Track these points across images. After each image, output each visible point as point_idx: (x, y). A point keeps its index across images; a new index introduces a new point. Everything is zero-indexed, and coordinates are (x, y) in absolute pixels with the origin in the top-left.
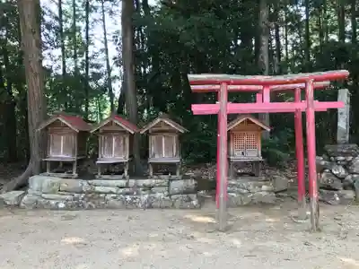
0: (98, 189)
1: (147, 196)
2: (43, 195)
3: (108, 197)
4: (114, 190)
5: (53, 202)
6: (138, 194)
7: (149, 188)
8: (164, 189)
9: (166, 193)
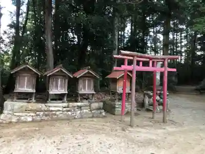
0: (51, 109)
1: (79, 112)
2: (15, 114)
3: (58, 113)
4: (61, 109)
5: (22, 118)
6: (74, 111)
7: (80, 107)
8: (87, 107)
9: (89, 110)
